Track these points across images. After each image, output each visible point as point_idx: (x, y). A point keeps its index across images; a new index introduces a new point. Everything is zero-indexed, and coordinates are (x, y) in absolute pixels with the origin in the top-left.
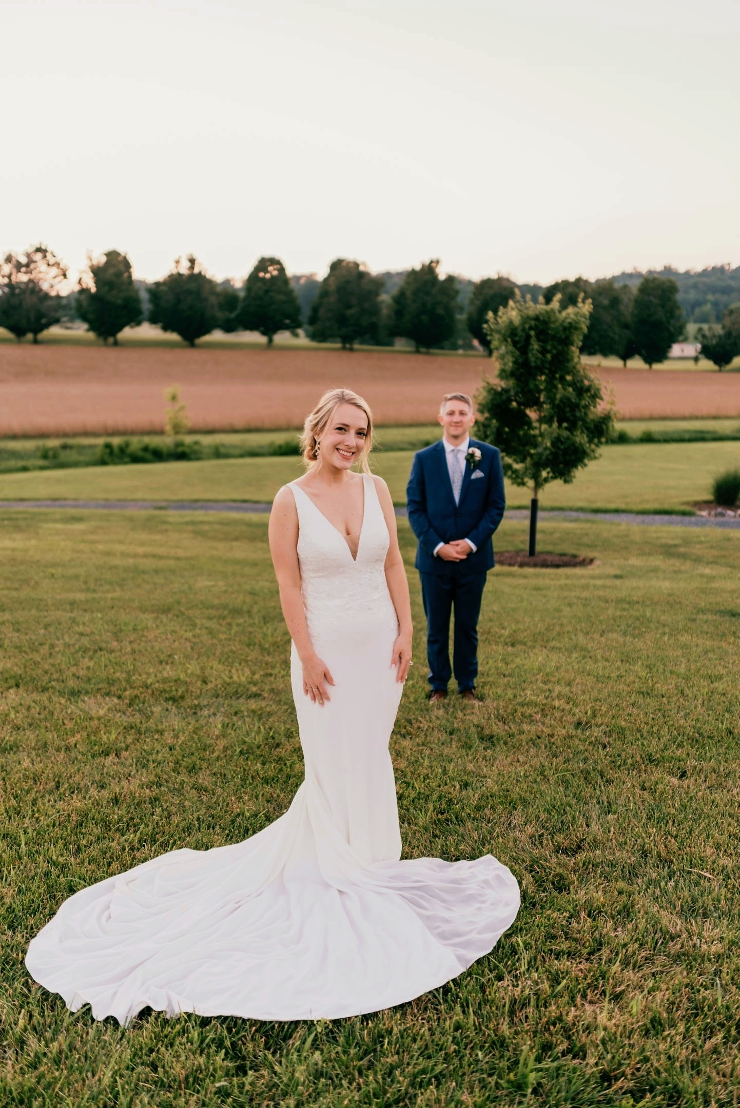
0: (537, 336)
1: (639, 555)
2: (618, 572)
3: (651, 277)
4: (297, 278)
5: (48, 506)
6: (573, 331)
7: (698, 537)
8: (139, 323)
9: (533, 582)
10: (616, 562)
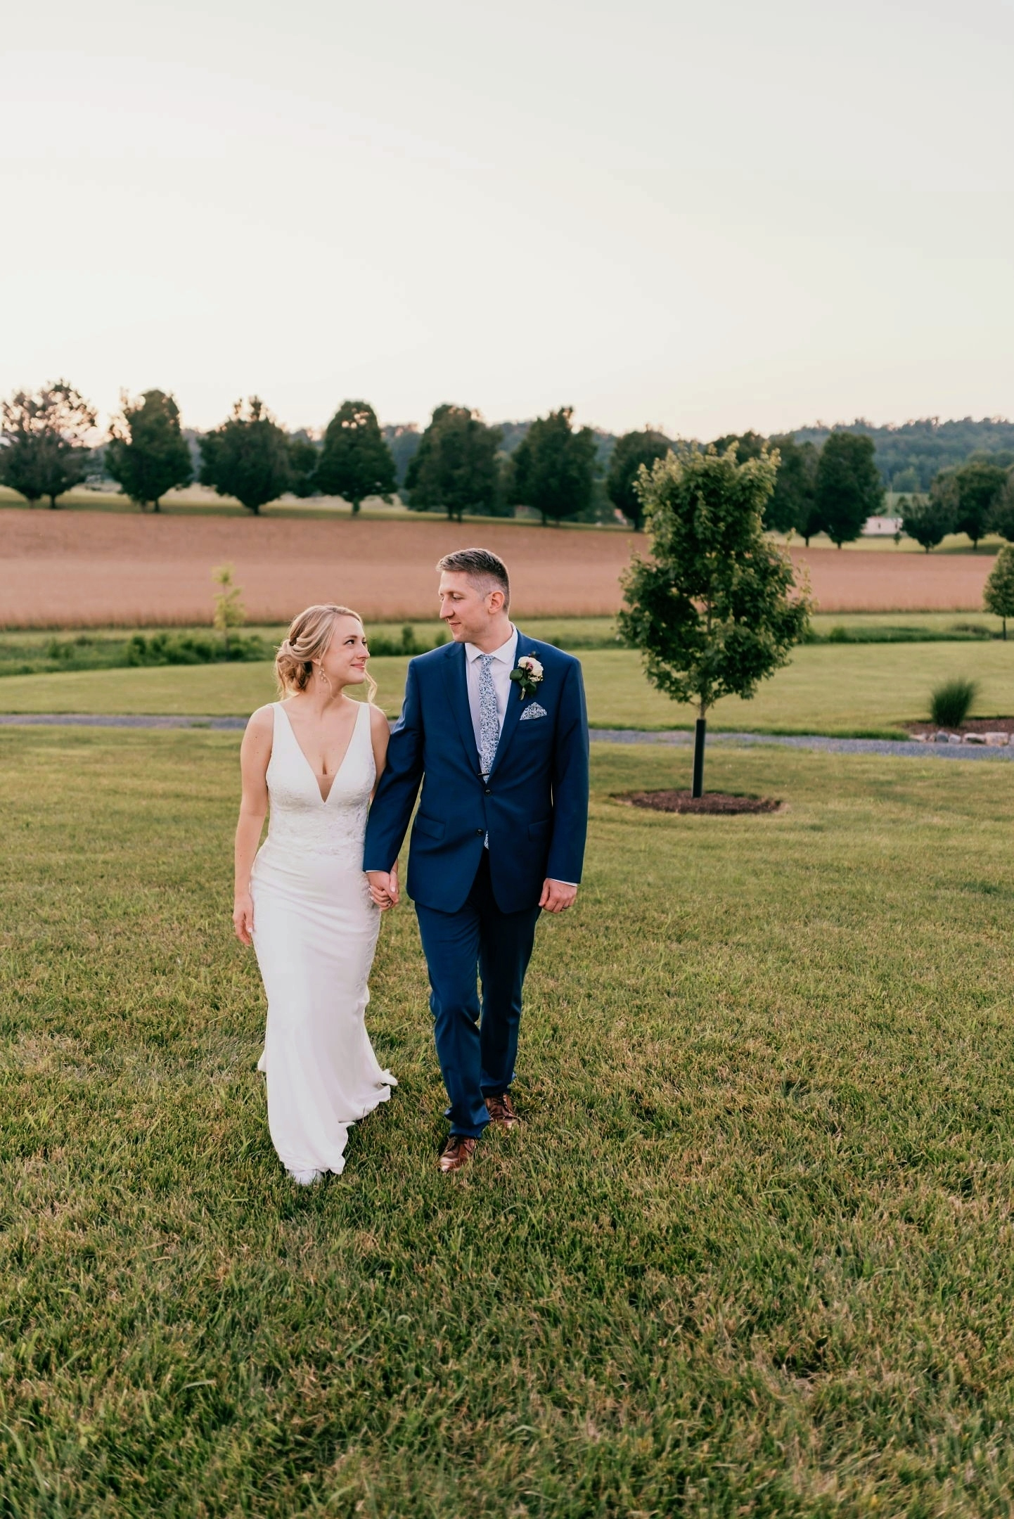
0: (706, 498)
1: (841, 796)
2: (816, 822)
3: (840, 433)
4: (392, 430)
5: (49, 722)
6: (755, 491)
7: (918, 770)
8: (187, 484)
9: (702, 835)
10: (810, 806)
